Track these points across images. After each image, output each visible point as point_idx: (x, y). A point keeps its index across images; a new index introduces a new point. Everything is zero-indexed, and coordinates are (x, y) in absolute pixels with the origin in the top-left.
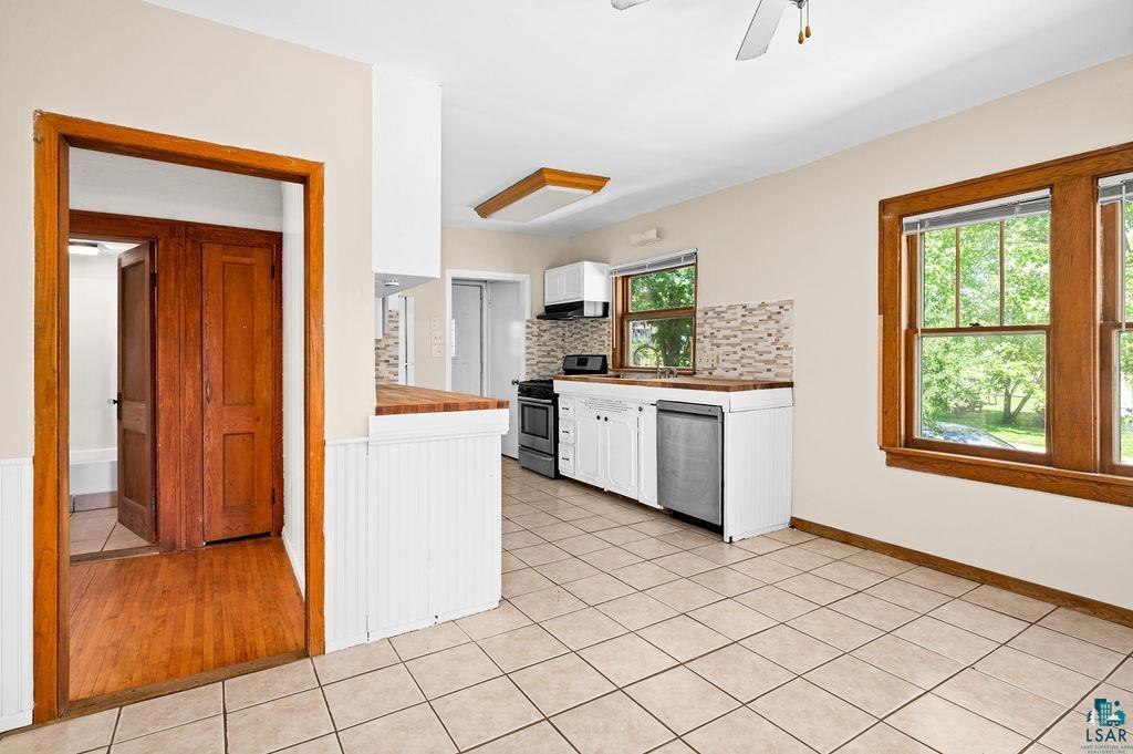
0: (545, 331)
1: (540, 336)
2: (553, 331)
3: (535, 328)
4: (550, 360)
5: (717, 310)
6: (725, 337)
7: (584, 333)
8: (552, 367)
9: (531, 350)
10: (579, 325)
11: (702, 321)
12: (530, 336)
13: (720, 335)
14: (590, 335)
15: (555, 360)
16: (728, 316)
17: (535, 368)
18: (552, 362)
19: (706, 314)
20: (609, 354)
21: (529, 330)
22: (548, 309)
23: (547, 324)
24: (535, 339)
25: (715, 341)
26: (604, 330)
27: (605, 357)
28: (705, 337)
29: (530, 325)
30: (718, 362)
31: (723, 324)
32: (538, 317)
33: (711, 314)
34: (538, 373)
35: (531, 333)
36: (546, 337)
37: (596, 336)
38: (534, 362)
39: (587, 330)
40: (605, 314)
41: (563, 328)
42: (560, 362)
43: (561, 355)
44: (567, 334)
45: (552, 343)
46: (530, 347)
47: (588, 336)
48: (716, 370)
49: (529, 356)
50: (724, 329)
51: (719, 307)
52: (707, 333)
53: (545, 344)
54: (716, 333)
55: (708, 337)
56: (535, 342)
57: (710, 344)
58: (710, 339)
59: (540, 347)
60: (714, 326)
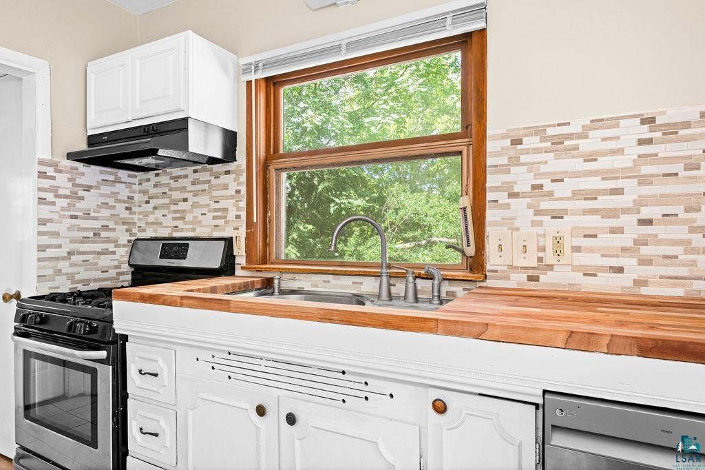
0: (88, 188)
1: (74, 196)
2: (106, 189)
3: (62, 181)
4: (98, 247)
5: (550, 132)
6: (576, 194)
7: (176, 195)
8: (105, 261)
9: (49, 227)
10: (164, 179)
11: (503, 160)
12: (50, 197)
13: (561, 190)
14: (192, 200)
15: (111, 247)
16: (585, 146)
17: (63, 265)
18: (105, 252)
19: (517, 142)
20: (240, 235)
21: (46, 183)
22: (93, 140)
23: (93, 174)
24: (64, 203)
25: (545, 205)
26: (225, 187)
27: (229, 242)
28: (513, 195)
29: (50, 171)
30: (559, 253)
31: (579, 164)
32: (71, 156)
33: (530, 142)
34: (71, 277)
35: (54, 190)
36: (90, 201)
37: (203, 199)
38: (62, 252)
39: (183, 189)
40: (229, 154)
41: (129, 185)
42: (123, 253)
43: (124, 238)
44: (138, 197)
45: (105, 213)
46: (51, 221)
47: (185, 200)
48: (552, 270)
49: (46, 240)
50: (576, 174)
51: (559, 125)
52: (523, 187)
53: (87, 215)
54: (548, 185)
55: (525, 195)
56: (63, 209)
57: (532, 211)
58: (529, 200)
59: (74, 221)
60: (543, 169)
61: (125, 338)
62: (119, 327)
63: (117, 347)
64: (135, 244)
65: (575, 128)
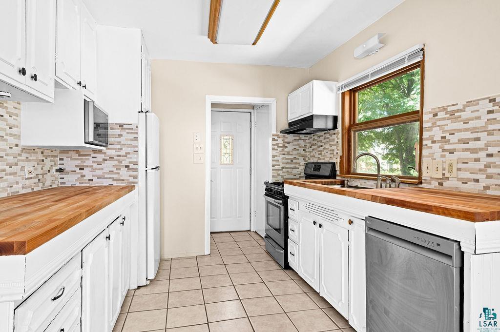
0: (289, 143)
1: (284, 147)
2: (295, 143)
3: (280, 141)
4: (292, 166)
5: (449, 109)
6: (461, 141)
7: (319, 144)
8: (295, 171)
9: (276, 158)
10: (316, 137)
11: (429, 125)
12: (276, 147)
13: (454, 139)
14: (324, 146)
15: (297, 166)
17: (280, 172)
18: (295, 168)
19: (435, 115)
20: (337, 161)
21: (275, 142)
22: (290, 124)
23: (290, 137)
24: (280, 149)
25: (447, 147)
26: (334, 140)
27: (334, 164)
28: (434, 142)
29: (276, 138)
30: (451, 171)
31: (461, 125)
32: (281, 132)
33: (441, 115)
34: (283, 177)
35: (277, 144)
36: (290, 148)
37: (327, 146)
38: (280, 167)
39: (321, 141)
40: (335, 127)
41: (304, 140)
42: (302, 168)
43: (302, 163)
44: (308, 145)
45: (295, 152)
46: (276, 156)
47: (322, 146)
48: (448, 180)
49: (275, 163)
50: (460, 131)
51: (453, 105)
52: (437, 138)
53: (288, 153)
54: (448, 137)
55: (439, 142)
56: (280, 151)
57: (441, 150)
58: (440, 144)
59: (284, 156)
60: (446, 128)
61: (288, 197)
62: (286, 193)
63: (285, 199)
64: (307, 165)
65: (459, 107)
